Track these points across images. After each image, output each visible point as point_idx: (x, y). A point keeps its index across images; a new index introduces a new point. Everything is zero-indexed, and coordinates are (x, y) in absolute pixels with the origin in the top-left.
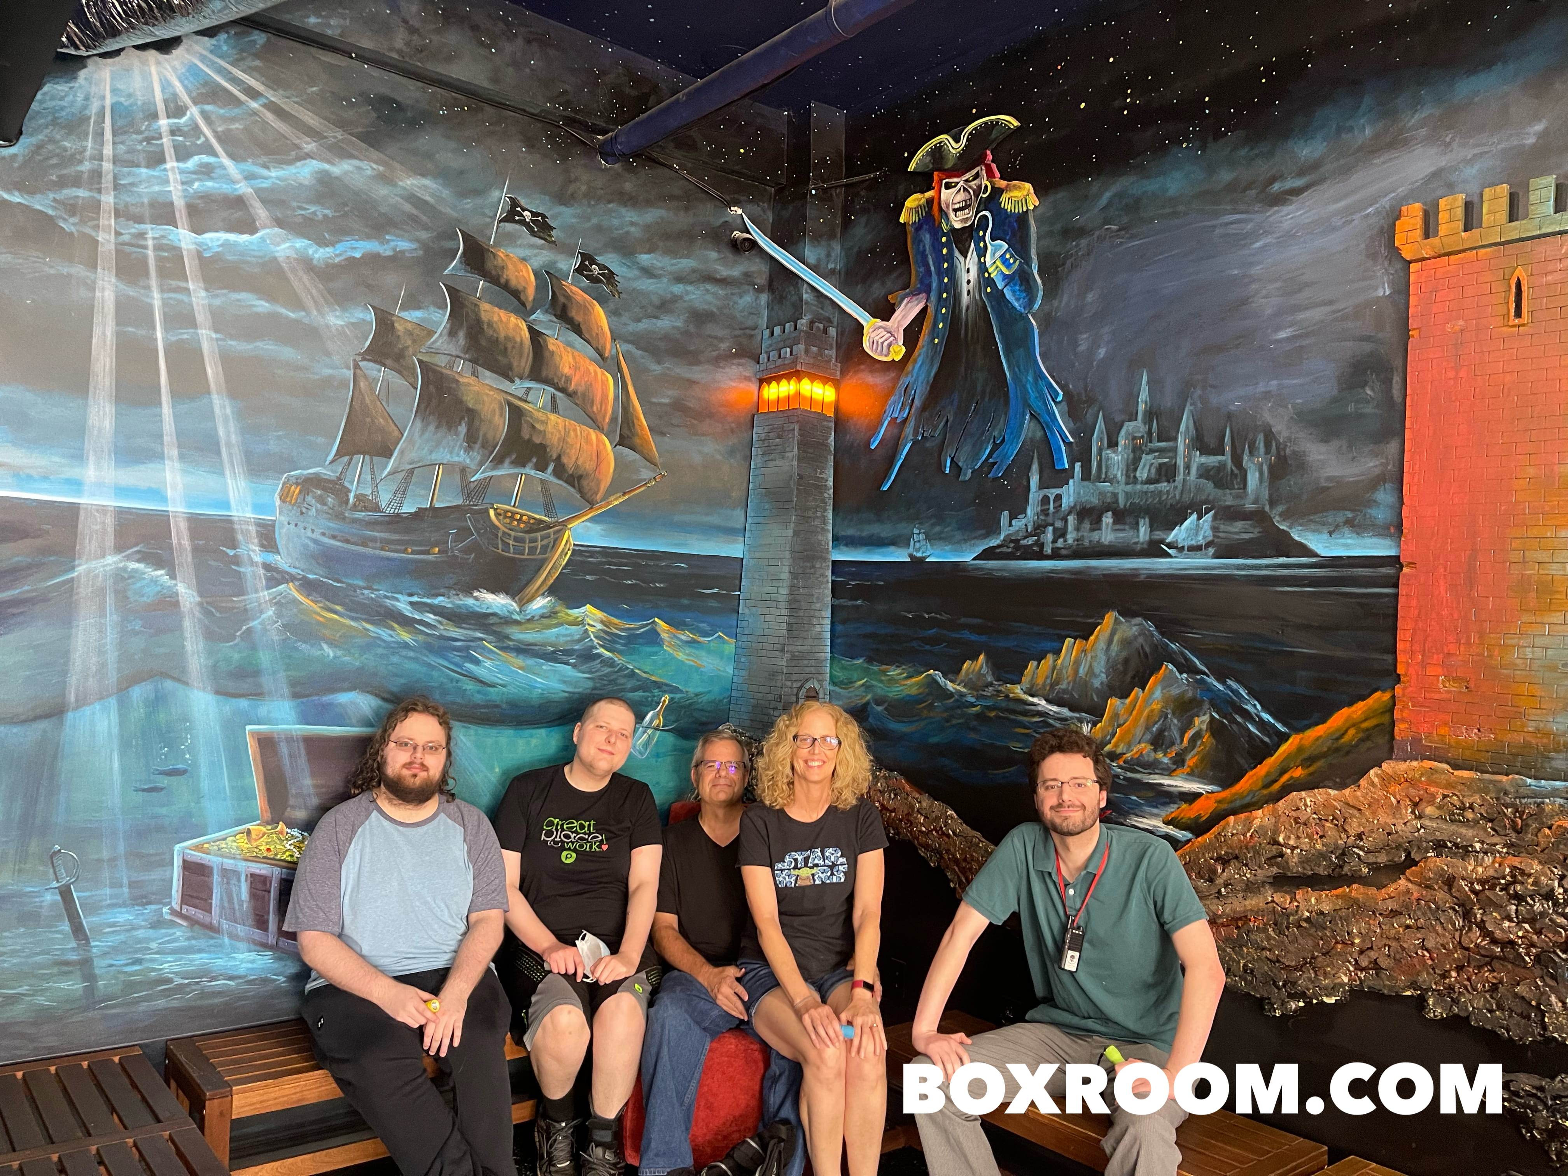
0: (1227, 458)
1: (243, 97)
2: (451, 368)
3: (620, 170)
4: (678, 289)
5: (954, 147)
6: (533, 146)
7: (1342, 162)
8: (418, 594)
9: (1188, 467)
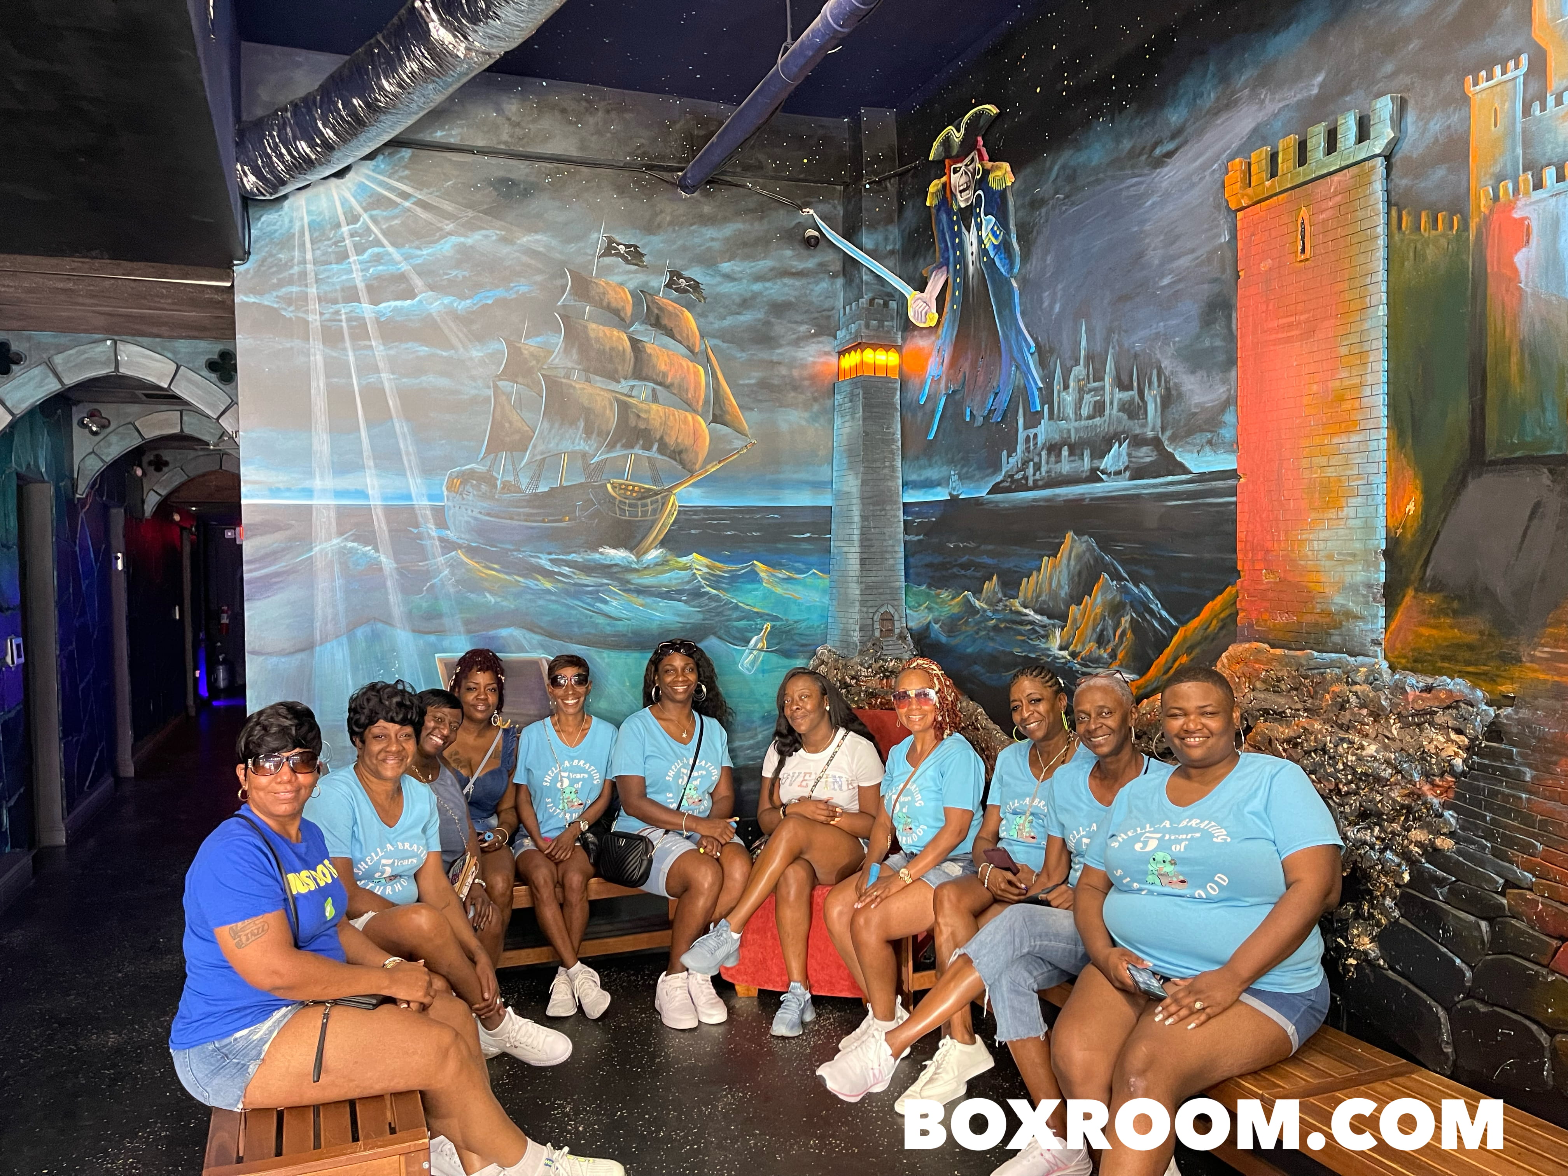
0: (1134, 393)
1: (398, 200)
2: (568, 378)
3: (699, 198)
4: (757, 287)
5: (957, 136)
6: (623, 192)
7: (1197, 124)
8: (556, 554)
9: (1112, 403)
